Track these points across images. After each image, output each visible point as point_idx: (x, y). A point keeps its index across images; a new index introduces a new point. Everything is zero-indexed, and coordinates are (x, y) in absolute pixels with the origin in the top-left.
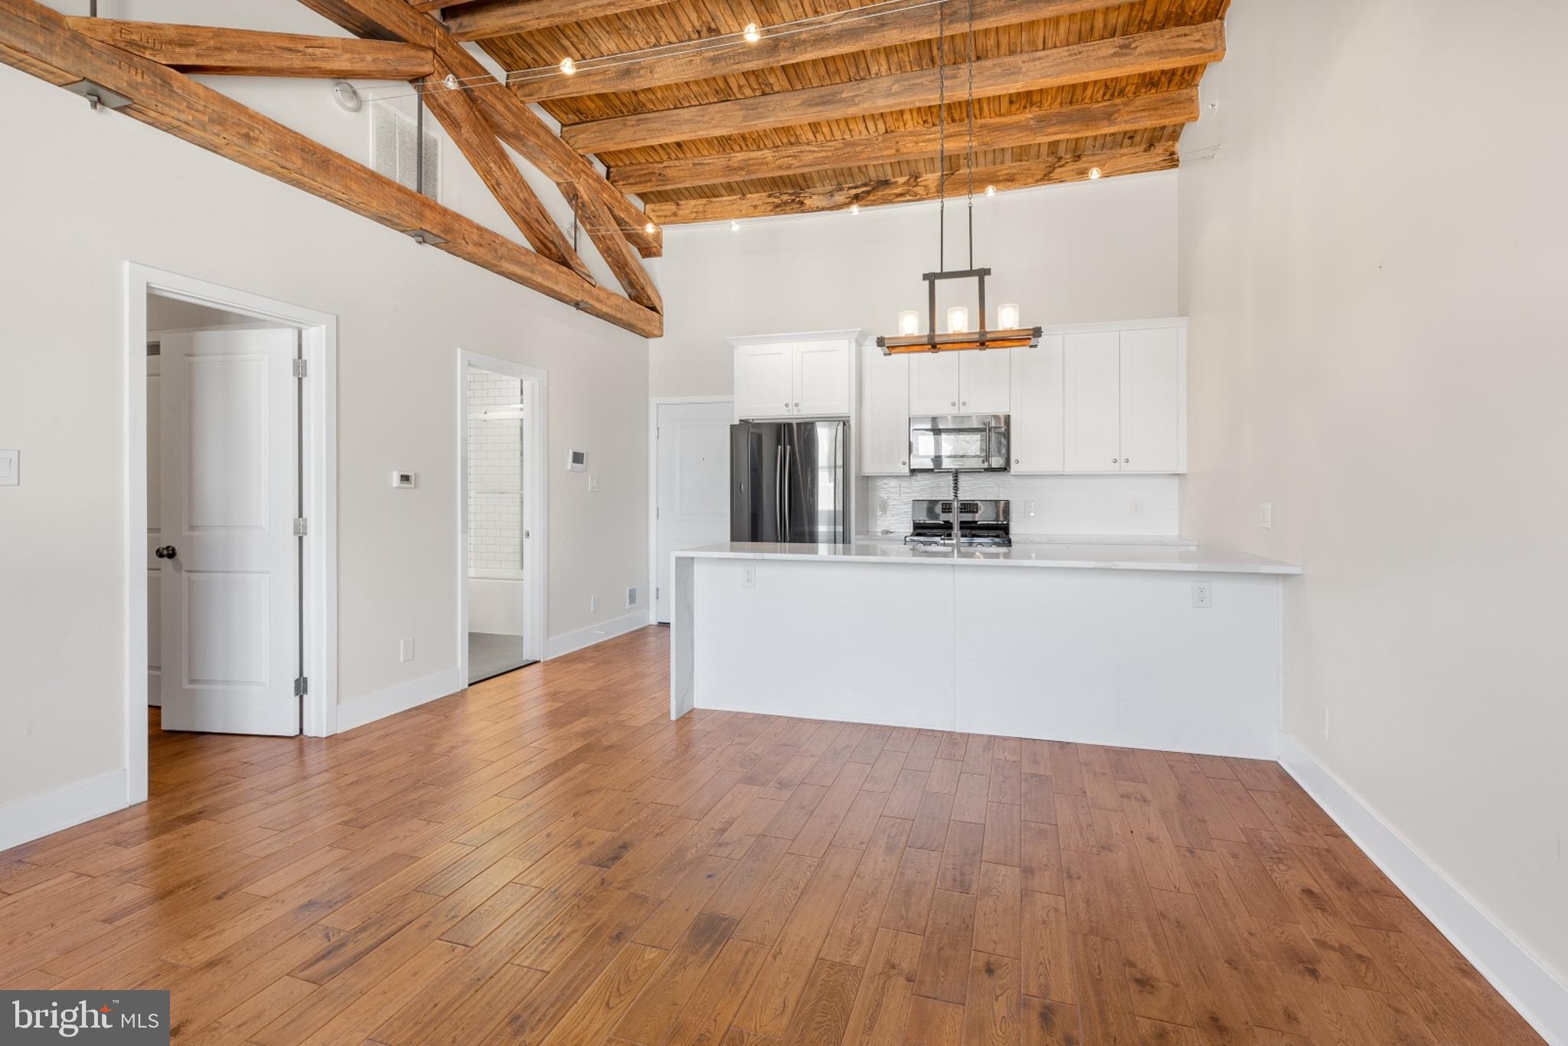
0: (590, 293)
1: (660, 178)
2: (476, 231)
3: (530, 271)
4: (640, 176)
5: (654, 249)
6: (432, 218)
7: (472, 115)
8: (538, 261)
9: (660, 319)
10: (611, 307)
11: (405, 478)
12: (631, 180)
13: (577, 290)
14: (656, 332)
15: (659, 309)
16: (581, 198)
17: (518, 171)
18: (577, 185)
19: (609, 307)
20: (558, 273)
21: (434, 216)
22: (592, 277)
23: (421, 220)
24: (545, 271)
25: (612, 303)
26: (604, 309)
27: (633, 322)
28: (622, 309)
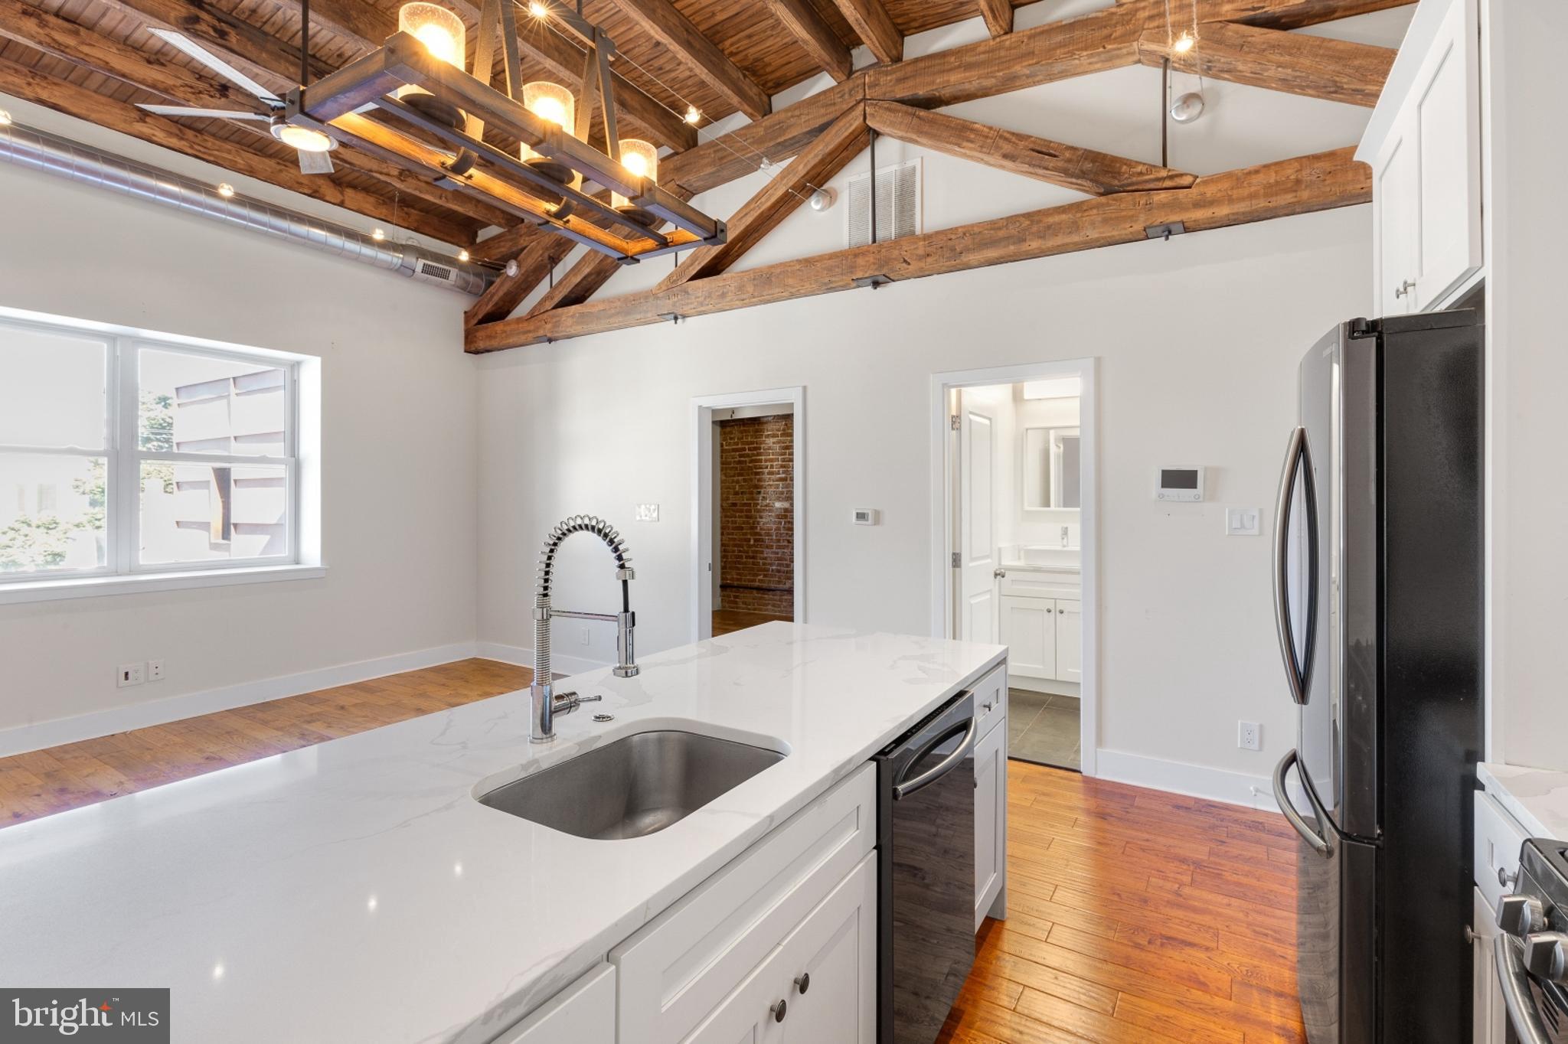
0: (1173, 206)
2: (921, 243)
3: (1014, 243)
6: (865, 263)
7: (915, 120)
8: (1032, 221)
10: (1252, 196)
11: (861, 516)
13: (1133, 216)
17: (991, 128)
19: (1242, 199)
20: (1079, 215)
21: (867, 259)
22: (1181, 175)
23: (852, 272)
24: (1049, 227)
25: (1253, 189)
26: (1223, 211)
27: (1350, 188)
28: (1298, 182)
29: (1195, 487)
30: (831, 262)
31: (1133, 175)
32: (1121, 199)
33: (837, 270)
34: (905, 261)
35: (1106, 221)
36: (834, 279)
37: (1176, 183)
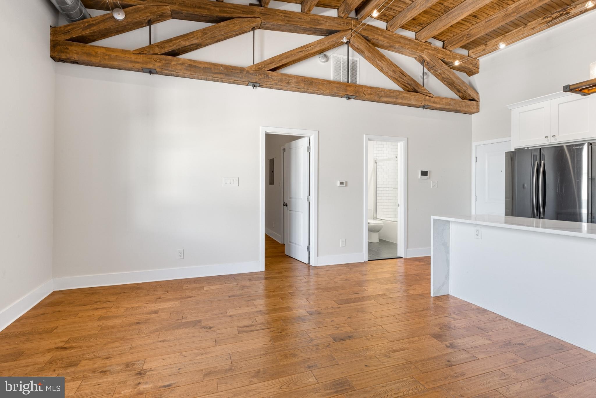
0: (429, 101)
1: (468, 36)
2: (369, 89)
3: (395, 99)
4: (458, 39)
5: (474, 71)
6: (350, 90)
7: (368, 46)
8: (400, 94)
9: (477, 104)
10: (443, 104)
11: (342, 183)
12: (454, 43)
13: (422, 101)
14: (474, 110)
15: (476, 99)
16: (426, 60)
17: (390, 60)
18: (423, 56)
19: (441, 104)
20: (410, 96)
21: (351, 89)
22: (431, 94)
23: (346, 92)
24: (404, 97)
25: (443, 103)
26: (438, 106)
27: (457, 108)
28: (450, 104)
29: (427, 176)
30: (337, 85)
31: (422, 89)
32: (419, 95)
33: (340, 89)
34: (364, 94)
36: (339, 92)
37: (428, 95)
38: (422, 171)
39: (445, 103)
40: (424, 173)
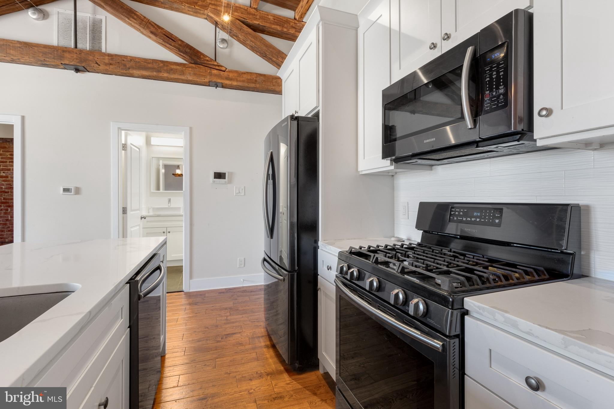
0: (219, 76)
2: (107, 57)
6: (70, 57)
8: (164, 65)
10: (243, 81)
11: (67, 190)
13: (205, 75)
19: (240, 81)
20: (184, 69)
21: (72, 55)
22: (222, 66)
23: (61, 60)
24: (172, 69)
25: (244, 79)
26: (235, 83)
27: (269, 87)
28: (256, 81)
29: (225, 179)
30: (45, 50)
31: (205, 60)
32: (200, 68)
33: (50, 55)
34: (97, 63)
35: (195, 74)
36: (48, 60)
37: (219, 68)
38: (215, 173)
39: (248, 79)
40: (219, 176)
